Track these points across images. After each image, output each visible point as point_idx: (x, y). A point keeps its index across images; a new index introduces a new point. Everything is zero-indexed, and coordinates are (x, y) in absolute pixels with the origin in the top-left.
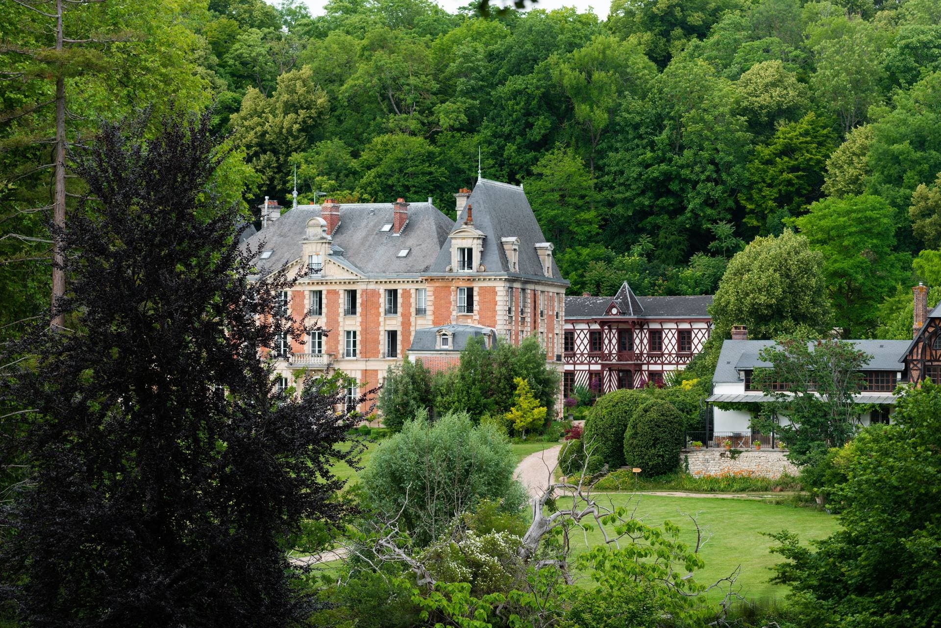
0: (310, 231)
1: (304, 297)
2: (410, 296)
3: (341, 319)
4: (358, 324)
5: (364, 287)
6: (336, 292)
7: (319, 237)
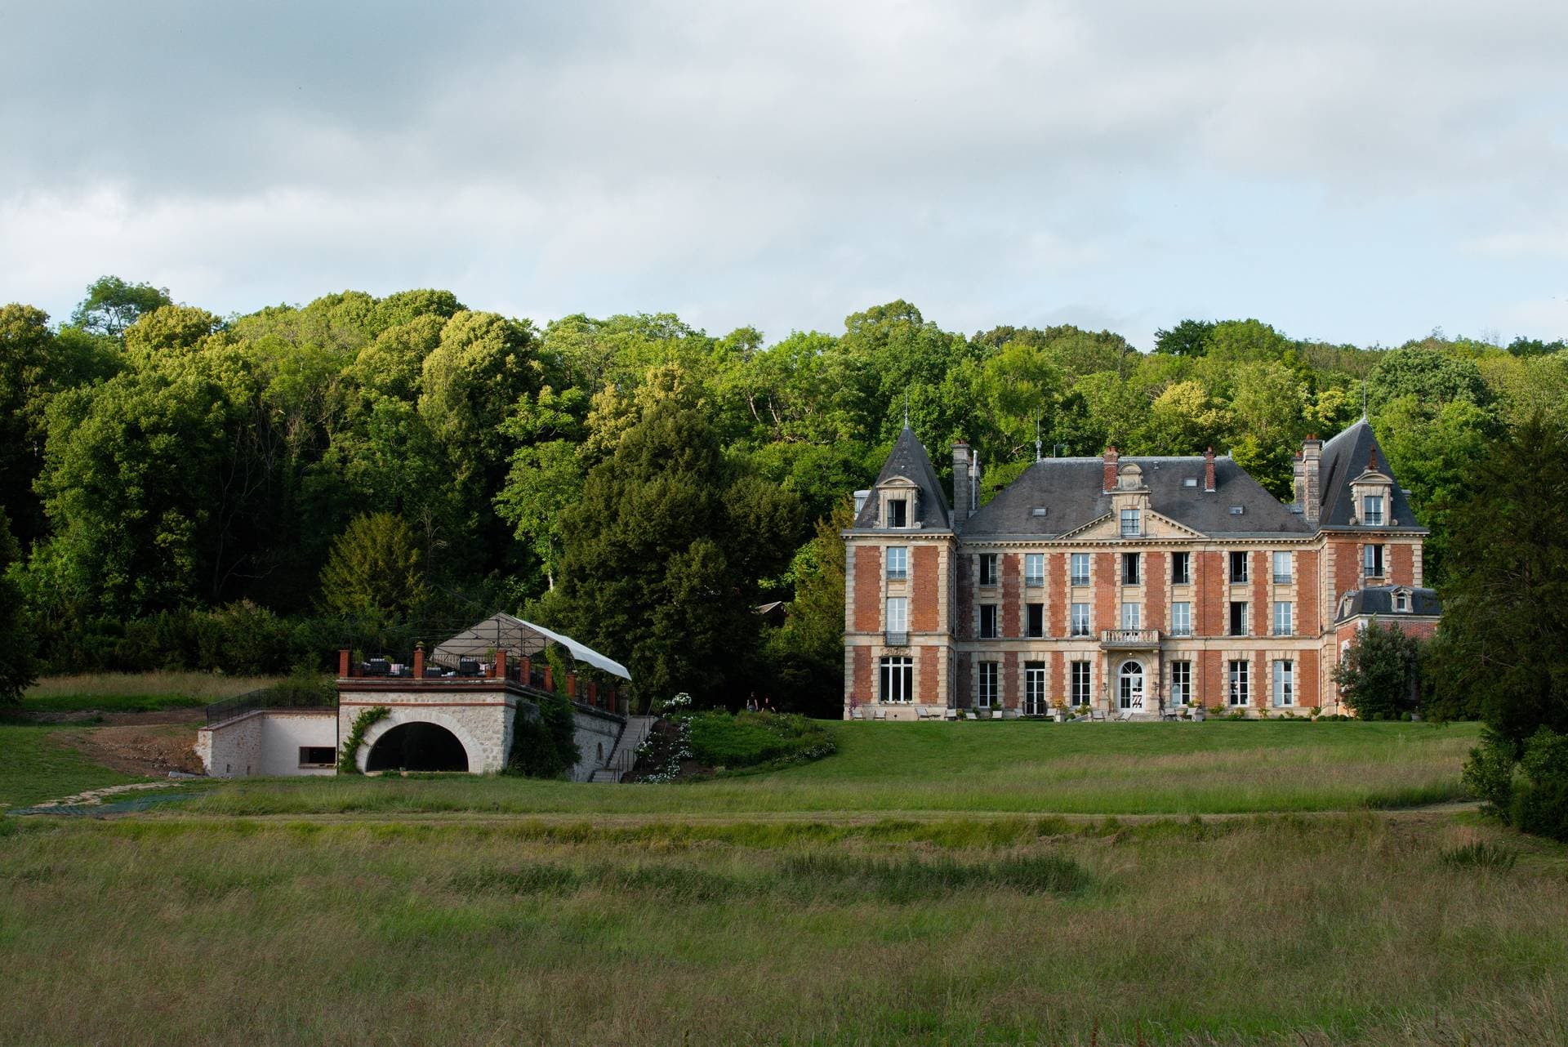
0: (1123, 480)
1: (1114, 561)
2: (1266, 560)
3: (1167, 588)
4: (1193, 594)
5: (1201, 548)
6: (1160, 556)
7: (1137, 486)
